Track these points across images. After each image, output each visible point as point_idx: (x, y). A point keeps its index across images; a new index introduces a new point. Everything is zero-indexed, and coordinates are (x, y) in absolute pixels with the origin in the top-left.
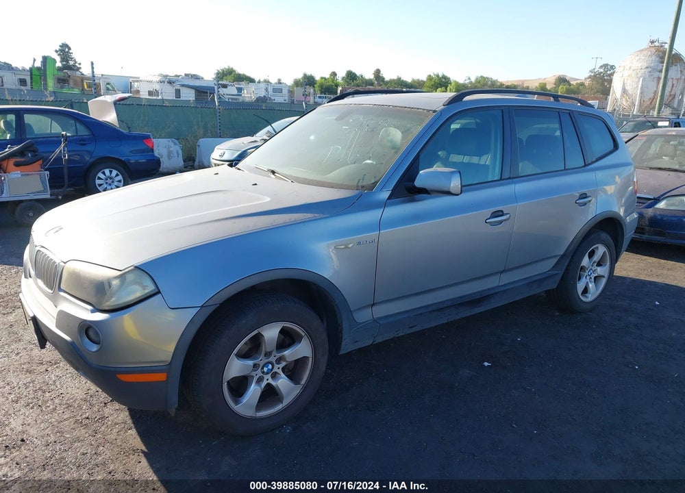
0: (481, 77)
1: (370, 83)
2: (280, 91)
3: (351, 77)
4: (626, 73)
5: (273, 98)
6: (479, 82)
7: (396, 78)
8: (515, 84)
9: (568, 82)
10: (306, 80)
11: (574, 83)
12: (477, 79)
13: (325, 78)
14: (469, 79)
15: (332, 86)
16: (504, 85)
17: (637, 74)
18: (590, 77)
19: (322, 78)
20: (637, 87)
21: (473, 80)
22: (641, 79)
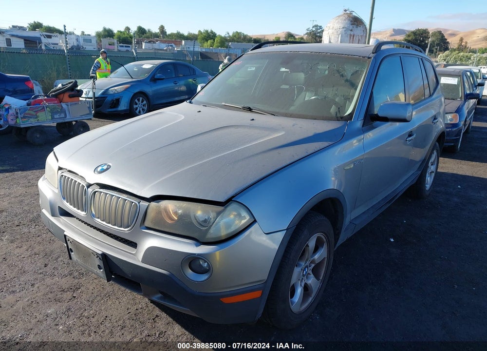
0: (237, 32)
1: (156, 36)
2: (90, 41)
3: (142, 31)
4: (331, 31)
5: (84, 47)
6: (235, 36)
7: (175, 32)
8: (260, 37)
9: (294, 37)
10: (106, 33)
11: (296, 37)
12: (234, 33)
13: (121, 32)
14: (228, 34)
15: (128, 38)
16: (252, 38)
17: (338, 32)
18: (307, 34)
19: (118, 31)
20: (338, 41)
21: (231, 34)
22: (340, 35)
